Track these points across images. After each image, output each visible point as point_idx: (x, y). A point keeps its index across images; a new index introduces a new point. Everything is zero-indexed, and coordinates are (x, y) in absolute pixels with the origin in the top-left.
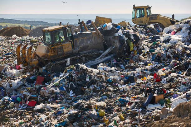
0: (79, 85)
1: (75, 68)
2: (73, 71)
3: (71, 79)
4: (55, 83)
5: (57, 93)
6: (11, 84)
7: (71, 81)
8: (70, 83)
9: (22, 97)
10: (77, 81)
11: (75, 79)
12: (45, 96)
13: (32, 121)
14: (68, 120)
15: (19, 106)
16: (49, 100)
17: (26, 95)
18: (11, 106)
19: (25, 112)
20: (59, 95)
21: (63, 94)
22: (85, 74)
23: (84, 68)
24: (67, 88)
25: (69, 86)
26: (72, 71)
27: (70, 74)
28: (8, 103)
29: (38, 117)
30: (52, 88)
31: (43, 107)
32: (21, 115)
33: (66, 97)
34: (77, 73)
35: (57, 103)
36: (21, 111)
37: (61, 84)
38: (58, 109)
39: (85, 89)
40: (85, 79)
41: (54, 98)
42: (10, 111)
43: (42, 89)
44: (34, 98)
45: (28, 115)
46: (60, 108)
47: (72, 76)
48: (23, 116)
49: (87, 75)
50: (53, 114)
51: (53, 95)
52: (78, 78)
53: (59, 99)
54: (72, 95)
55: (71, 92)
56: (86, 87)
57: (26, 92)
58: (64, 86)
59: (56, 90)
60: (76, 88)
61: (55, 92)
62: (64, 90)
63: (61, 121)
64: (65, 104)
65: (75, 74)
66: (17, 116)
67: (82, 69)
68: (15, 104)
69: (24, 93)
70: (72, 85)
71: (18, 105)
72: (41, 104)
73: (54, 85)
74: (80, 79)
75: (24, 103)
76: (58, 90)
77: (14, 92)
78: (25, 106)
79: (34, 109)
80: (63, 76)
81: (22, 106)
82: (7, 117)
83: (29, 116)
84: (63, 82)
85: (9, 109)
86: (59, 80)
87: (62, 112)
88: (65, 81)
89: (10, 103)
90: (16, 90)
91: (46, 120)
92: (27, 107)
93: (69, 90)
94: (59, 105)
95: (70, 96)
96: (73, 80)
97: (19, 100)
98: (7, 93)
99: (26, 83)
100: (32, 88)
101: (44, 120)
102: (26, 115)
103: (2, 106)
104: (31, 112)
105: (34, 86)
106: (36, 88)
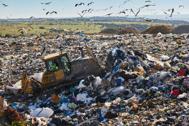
9: (167, 87)
12: (187, 86)
13: (175, 108)
15: (164, 95)
17: (170, 85)
18: (157, 95)
19: (169, 100)
28: (155, 92)
29: (181, 104)
31: (186, 96)
32: (166, 103)
36: (166, 99)
42: (156, 99)
43: (184, 80)
44: (177, 88)
45: (172, 102)
48: (168, 103)
57: (170, 82)
66: (163, 103)
68: (161, 93)
69: (169, 84)
72: (184, 93)
75: (169, 93)
77: (160, 82)
78: (170, 95)
79: (178, 98)
81: (167, 95)
83: (173, 104)
85: (156, 97)
89: (157, 92)
90: (162, 81)
92: (171, 96)
97: (164, 89)
98: (154, 83)
99: (171, 74)
100: (176, 79)
101: (187, 107)
102: (170, 103)
103: (149, 95)
104: (175, 101)
105: (178, 77)
106: (179, 80)
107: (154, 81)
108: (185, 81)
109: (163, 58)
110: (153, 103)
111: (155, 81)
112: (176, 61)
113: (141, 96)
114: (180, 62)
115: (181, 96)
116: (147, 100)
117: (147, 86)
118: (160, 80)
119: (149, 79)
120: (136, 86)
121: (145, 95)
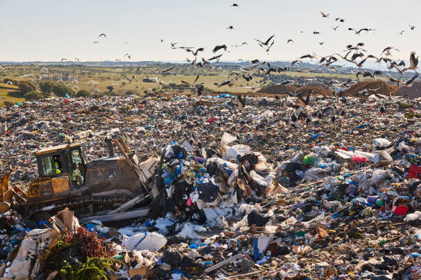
6: (370, 175)
9: (385, 198)
13: (400, 239)
15: (380, 214)
17: (391, 196)
18: (366, 213)
19: (388, 223)
28: (361, 208)
29: (411, 233)
31: (420, 216)
32: (382, 229)
36: (383, 222)
42: (364, 221)
43: (418, 186)
44: (405, 202)
45: (394, 229)
48: (386, 230)
57: (391, 190)
66: (377, 230)
68: (374, 210)
69: (389, 193)
71: (378, 212)
72: (416, 212)
75: (388, 210)
77: (371, 190)
78: (390, 213)
79: (405, 219)
81: (385, 214)
82: (360, 232)
83: (396, 232)
85: (363, 217)
89: (365, 208)
90: (375, 186)
92: (393, 216)
97: (380, 203)
98: (359, 190)
99: (393, 175)
100: (402, 185)
102: (391, 229)
103: (351, 213)
104: (400, 225)
105: (406, 181)
106: (408, 185)
107: (360, 187)
108: (419, 188)
109: (379, 143)
110: (357, 229)
111: (362, 186)
112: (403, 149)
113: (335, 215)
114: (412, 151)
115: (412, 216)
116: (347, 222)
117: (347, 195)
118: (372, 186)
119: (351, 183)
120: (325, 196)
121: (342, 214)
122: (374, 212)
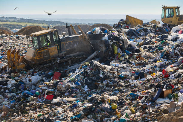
0: (93, 80)
1: (89, 64)
2: (88, 67)
3: (85, 75)
4: (71, 78)
5: (73, 88)
6: (30, 79)
7: (86, 77)
8: (85, 79)
9: (41, 91)
10: (92, 76)
11: (89, 74)
12: (61, 90)
13: (49, 113)
14: (83, 113)
15: (38, 100)
16: (66, 94)
18: (30, 100)
19: (43, 105)
20: (75, 90)
21: (78, 89)
22: (99, 70)
23: (98, 65)
24: (82, 83)
25: (84, 81)
26: (86, 67)
27: (85, 70)
28: (28, 97)
29: (55, 109)
30: (68, 83)
31: (60, 100)
32: (39, 108)
33: (81, 91)
34: (91, 70)
35: (73, 97)
36: (40, 104)
37: (77, 79)
38: (74, 102)
39: (99, 84)
40: (99, 75)
41: (70, 92)
42: (29, 104)
44: (52, 92)
45: (46, 107)
46: (75, 101)
47: (87, 72)
48: (42, 108)
49: (101, 71)
50: (69, 107)
51: (69, 90)
52: (93, 74)
53: (74, 93)
54: (87, 90)
55: (86, 87)
56: (100, 82)
57: (44, 86)
58: (80, 82)
59: (72, 85)
60: (91, 83)
61: (71, 86)
62: (79, 85)
63: (77, 113)
64: (80, 98)
65: (89, 70)
66: (36, 109)
67: (96, 65)
68: (34, 98)
69: (43, 88)
70: (86, 80)
71: (37, 99)
72: (58, 98)
73: (70, 80)
74: (94, 75)
75: (42, 97)
76: (73, 85)
77: (33, 87)
78: (43, 99)
79: (52, 102)
80: (79, 72)
81: (41, 100)
82: (27, 110)
83: (46, 109)
84: (79, 78)
85: (29, 102)
86: (74, 76)
87: (78, 106)
88: (80, 77)
89: (30, 96)
90: (35, 85)
91: (62, 113)
92: (45, 100)
93: (84, 85)
94: (75, 99)
95: (84, 91)
96: (88, 76)
97: (38, 94)
98: (26, 87)
100: (50, 83)
101: (61, 112)
102: (44, 108)
103: (22, 100)
104: (49, 105)
105: (52, 81)
106: (53, 83)
108: (59, 85)
110: (25, 109)
113: (13, 101)
115: (55, 100)
116: (20, 105)
117: (20, 90)
118: (33, 85)
119: (22, 83)
120: (7, 91)
121: (17, 100)
122: (34, 99)
